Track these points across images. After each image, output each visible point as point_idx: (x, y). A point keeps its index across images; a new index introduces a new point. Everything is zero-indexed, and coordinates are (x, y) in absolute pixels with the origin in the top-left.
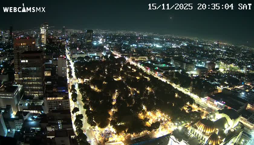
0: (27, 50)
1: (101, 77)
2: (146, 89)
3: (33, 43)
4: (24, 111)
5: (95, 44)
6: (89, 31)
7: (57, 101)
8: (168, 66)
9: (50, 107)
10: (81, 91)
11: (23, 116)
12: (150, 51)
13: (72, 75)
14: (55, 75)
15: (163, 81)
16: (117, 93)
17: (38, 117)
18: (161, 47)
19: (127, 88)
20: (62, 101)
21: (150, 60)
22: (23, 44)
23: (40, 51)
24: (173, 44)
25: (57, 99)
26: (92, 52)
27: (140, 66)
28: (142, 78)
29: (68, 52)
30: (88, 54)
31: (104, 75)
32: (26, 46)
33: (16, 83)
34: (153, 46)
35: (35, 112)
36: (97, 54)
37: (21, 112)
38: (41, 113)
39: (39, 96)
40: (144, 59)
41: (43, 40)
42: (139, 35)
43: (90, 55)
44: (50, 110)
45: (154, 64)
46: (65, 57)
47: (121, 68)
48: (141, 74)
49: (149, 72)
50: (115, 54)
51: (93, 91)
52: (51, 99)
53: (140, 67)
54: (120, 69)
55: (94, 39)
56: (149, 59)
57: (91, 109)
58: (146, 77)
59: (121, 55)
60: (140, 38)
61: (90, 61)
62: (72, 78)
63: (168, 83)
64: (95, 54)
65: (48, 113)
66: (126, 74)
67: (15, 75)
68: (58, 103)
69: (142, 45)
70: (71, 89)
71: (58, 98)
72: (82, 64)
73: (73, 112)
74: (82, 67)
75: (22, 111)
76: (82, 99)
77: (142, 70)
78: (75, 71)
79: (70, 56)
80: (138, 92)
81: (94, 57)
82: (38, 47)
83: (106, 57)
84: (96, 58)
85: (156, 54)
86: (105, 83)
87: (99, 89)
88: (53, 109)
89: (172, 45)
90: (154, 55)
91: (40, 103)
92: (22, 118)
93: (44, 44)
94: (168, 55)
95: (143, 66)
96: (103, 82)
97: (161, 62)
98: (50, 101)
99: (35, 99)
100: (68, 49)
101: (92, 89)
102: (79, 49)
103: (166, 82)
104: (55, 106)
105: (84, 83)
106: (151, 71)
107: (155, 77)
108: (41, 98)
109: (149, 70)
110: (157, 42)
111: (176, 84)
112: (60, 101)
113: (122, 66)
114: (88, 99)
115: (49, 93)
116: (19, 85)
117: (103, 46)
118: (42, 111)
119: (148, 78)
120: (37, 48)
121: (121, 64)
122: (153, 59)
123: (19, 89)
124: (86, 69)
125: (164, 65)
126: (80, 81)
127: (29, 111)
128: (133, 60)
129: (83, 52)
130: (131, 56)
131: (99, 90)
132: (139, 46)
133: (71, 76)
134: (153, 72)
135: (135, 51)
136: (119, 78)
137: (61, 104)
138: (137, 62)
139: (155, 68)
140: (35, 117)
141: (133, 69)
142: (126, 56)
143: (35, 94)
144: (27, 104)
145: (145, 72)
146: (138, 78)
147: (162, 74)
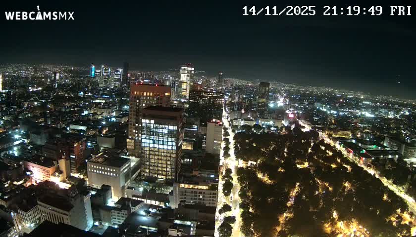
0: (155, 104)
1: (277, 160)
2: (342, 185)
3: (167, 94)
4: (134, 198)
5: (271, 105)
6: (262, 84)
7: (196, 190)
8: (380, 148)
9: (182, 198)
10: (241, 180)
11: (131, 206)
12: (356, 123)
13: (229, 153)
14: (200, 150)
15: (369, 173)
16: (297, 188)
17: (158, 212)
18: (373, 116)
19: (314, 181)
20: (206, 192)
21: (356, 138)
22: (148, 94)
23: (179, 109)
24: (390, 112)
25: (197, 189)
26: (267, 119)
27: (339, 147)
28: (340, 166)
29: (227, 115)
30: (260, 121)
31: (282, 157)
32: (153, 97)
33: (128, 154)
34: (361, 114)
35: (153, 202)
36: (274, 122)
37: (128, 199)
38: (166, 205)
39: (166, 179)
40: (345, 135)
41: (184, 91)
42: (342, 95)
43: (263, 122)
44: (182, 203)
45: (360, 145)
46: (221, 123)
47: (310, 149)
48: (339, 160)
49: (351, 156)
50: (302, 125)
51: (261, 182)
52: (187, 186)
53: (339, 149)
54: (308, 150)
55: (270, 98)
56: (354, 135)
57: (251, 210)
58: (346, 166)
59: (312, 128)
60: (344, 100)
61: (261, 133)
62: (229, 158)
63: (377, 176)
64: (271, 123)
65: (177, 207)
66: (316, 158)
67: (128, 140)
68: (198, 194)
69: (345, 111)
70: (224, 174)
71: (200, 187)
72: (248, 137)
73: (220, 212)
74: (247, 141)
75: (130, 197)
76: (240, 193)
77: (342, 153)
78: (234, 148)
79: (229, 122)
80: (330, 189)
81: (269, 127)
82: (175, 102)
83: (288, 128)
84: (272, 128)
85: (364, 128)
86: (282, 171)
87: (270, 178)
88: (186, 203)
89: (388, 114)
90: (362, 129)
91: (167, 191)
92: (128, 208)
93: (185, 98)
94: (381, 129)
95: (343, 147)
96: (278, 169)
97: (370, 141)
98: (184, 190)
99: (158, 183)
100: (227, 111)
101: (258, 178)
102: (245, 113)
103: (375, 174)
104: (192, 199)
105: (247, 167)
106: (355, 155)
107: (359, 165)
108: (169, 183)
109: (351, 154)
110: (367, 108)
111: (388, 179)
112: (201, 192)
113: (312, 144)
114: (250, 194)
115: (185, 177)
116: (134, 158)
117: (285, 111)
118: (167, 204)
119: (349, 167)
120: (172, 103)
121: (311, 142)
122: (359, 136)
123: (132, 164)
124: (254, 145)
125: (374, 147)
126: (242, 164)
127: (143, 200)
128: (330, 136)
129: (251, 118)
130: (327, 129)
131: (270, 181)
132: (341, 113)
133: (227, 155)
134: (357, 158)
135: (333, 122)
136: (304, 164)
137: (204, 197)
138: (335, 139)
139: (361, 152)
140: (153, 211)
141: (327, 151)
142: (319, 129)
143: (160, 174)
144: (141, 189)
145: (345, 156)
146: (333, 166)
147: (371, 161)
